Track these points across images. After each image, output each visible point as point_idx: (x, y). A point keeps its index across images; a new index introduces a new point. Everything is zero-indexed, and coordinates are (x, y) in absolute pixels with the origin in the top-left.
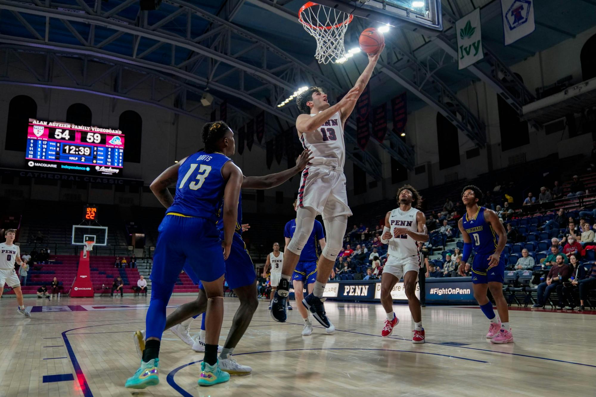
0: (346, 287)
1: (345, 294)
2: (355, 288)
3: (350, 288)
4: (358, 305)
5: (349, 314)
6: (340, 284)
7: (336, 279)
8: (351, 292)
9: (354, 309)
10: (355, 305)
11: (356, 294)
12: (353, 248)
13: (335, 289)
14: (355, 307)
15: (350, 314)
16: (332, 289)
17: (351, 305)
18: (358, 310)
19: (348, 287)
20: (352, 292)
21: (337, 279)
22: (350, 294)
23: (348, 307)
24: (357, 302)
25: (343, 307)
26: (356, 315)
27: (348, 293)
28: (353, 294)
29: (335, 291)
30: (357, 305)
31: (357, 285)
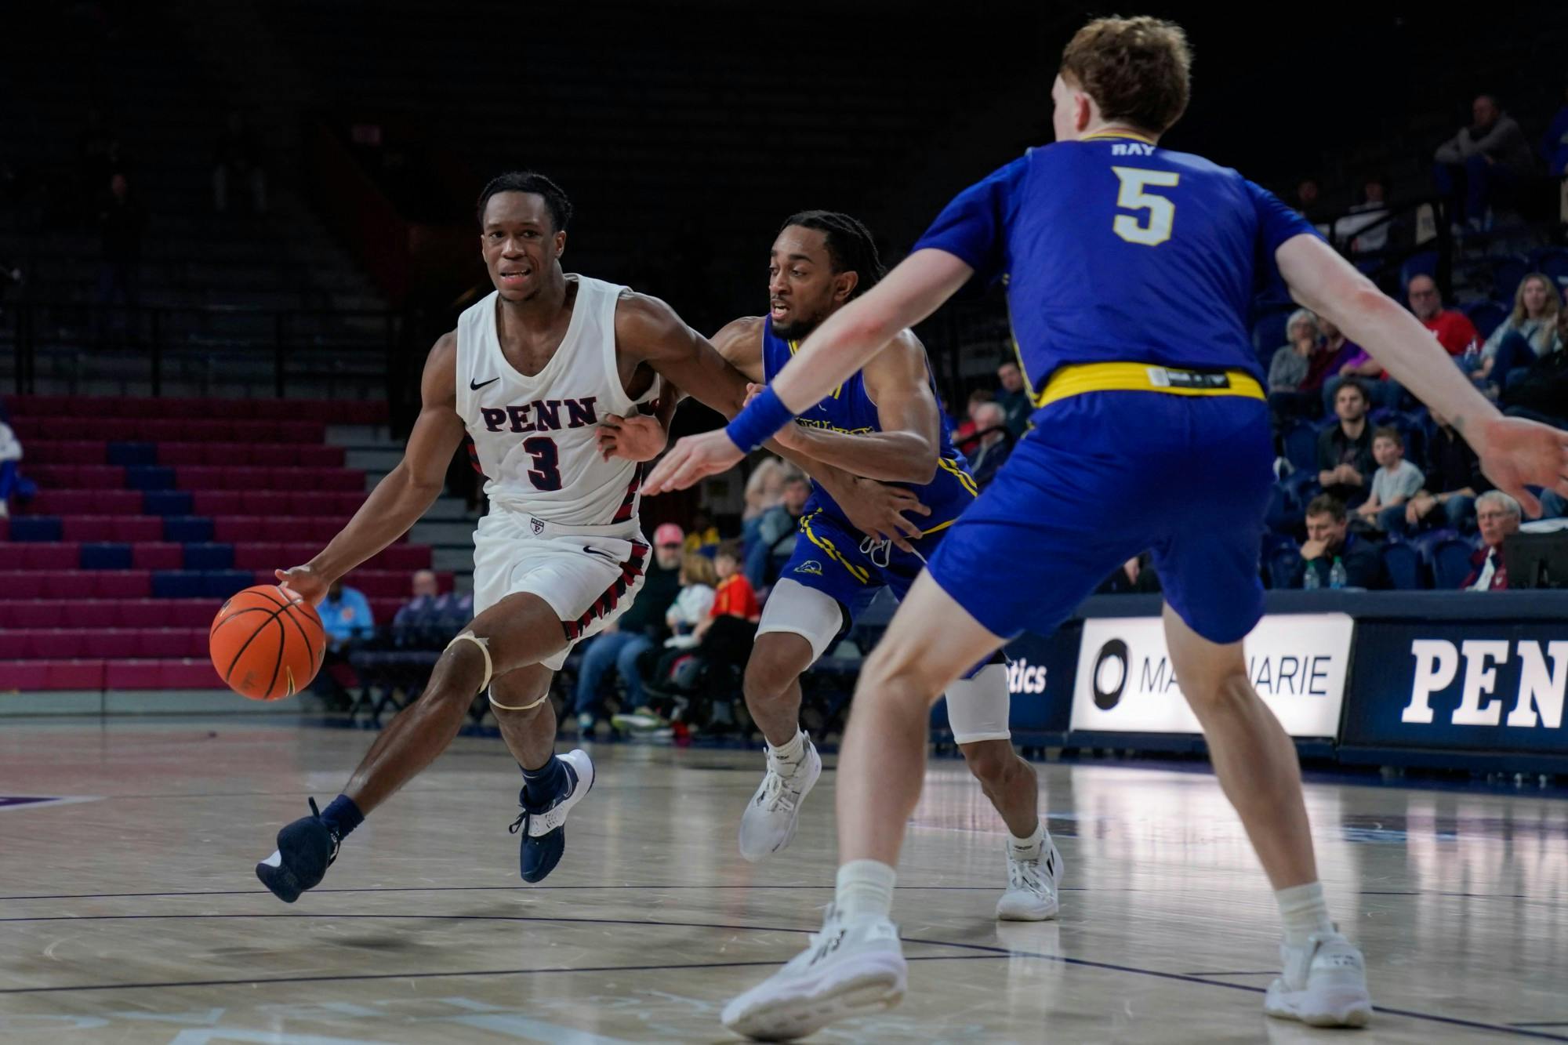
0: (1424, 650)
1: (1418, 712)
2: (1515, 663)
3: (1463, 662)
4: (1544, 813)
5: (1453, 884)
6: (1361, 623)
7: (1325, 581)
8: (1470, 696)
9: (1499, 843)
10: (1508, 811)
11: (1521, 717)
12: (1473, 298)
13: (1321, 667)
14: (1509, 829)
15: (1466, 881)
16: (1289, 668)
17: (1472, 807)
18: (1542, 852)
19: (1445, 650)
20: (1484, 701)
21: (1336, 574)
22: (1467, 714)
23: (1446, 827)
24: (1531, 789)
25: (1399, 824)
26: (1519, 899)
27: (1446, 700)
28: (1491, 716)
29: (1318, 684)
30: (1527, 811)
31: (1528, 637)
